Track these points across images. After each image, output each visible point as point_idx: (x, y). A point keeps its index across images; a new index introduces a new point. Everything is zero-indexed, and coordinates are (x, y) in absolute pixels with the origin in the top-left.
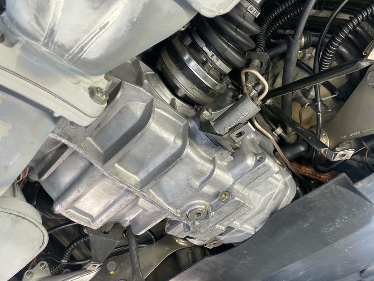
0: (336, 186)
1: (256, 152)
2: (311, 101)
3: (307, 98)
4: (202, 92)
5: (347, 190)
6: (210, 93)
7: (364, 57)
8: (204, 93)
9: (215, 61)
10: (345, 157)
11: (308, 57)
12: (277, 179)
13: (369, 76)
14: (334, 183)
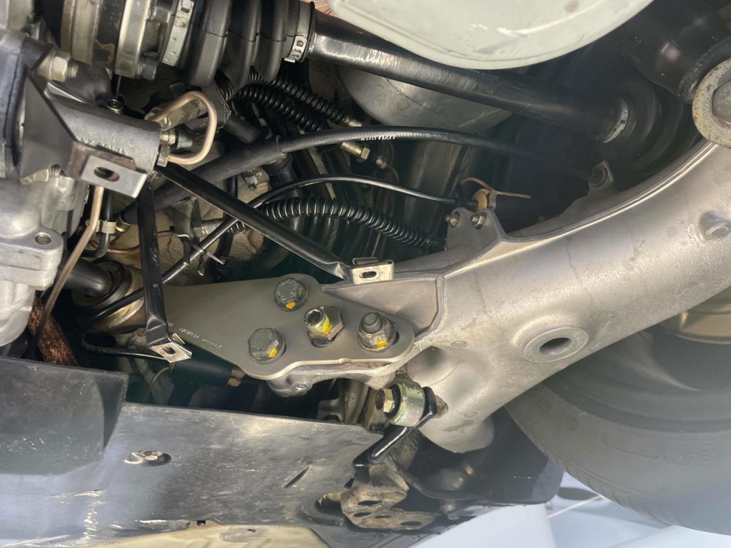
0: (92, 385)
1: (43, 221)
2: (192, 236)
3: (192, 227)
4: (96, 27)
5: (100, 404)
6: (103, 46)
7: (351, 264)
8: (94, 33)
9: (178, 22)
10: (171, 355)
11: (251, 183)
12: (14, 295)
13: (287, 282)
14: (96, 378)
